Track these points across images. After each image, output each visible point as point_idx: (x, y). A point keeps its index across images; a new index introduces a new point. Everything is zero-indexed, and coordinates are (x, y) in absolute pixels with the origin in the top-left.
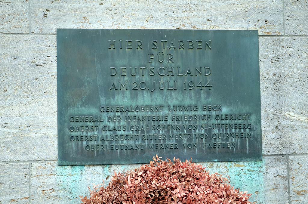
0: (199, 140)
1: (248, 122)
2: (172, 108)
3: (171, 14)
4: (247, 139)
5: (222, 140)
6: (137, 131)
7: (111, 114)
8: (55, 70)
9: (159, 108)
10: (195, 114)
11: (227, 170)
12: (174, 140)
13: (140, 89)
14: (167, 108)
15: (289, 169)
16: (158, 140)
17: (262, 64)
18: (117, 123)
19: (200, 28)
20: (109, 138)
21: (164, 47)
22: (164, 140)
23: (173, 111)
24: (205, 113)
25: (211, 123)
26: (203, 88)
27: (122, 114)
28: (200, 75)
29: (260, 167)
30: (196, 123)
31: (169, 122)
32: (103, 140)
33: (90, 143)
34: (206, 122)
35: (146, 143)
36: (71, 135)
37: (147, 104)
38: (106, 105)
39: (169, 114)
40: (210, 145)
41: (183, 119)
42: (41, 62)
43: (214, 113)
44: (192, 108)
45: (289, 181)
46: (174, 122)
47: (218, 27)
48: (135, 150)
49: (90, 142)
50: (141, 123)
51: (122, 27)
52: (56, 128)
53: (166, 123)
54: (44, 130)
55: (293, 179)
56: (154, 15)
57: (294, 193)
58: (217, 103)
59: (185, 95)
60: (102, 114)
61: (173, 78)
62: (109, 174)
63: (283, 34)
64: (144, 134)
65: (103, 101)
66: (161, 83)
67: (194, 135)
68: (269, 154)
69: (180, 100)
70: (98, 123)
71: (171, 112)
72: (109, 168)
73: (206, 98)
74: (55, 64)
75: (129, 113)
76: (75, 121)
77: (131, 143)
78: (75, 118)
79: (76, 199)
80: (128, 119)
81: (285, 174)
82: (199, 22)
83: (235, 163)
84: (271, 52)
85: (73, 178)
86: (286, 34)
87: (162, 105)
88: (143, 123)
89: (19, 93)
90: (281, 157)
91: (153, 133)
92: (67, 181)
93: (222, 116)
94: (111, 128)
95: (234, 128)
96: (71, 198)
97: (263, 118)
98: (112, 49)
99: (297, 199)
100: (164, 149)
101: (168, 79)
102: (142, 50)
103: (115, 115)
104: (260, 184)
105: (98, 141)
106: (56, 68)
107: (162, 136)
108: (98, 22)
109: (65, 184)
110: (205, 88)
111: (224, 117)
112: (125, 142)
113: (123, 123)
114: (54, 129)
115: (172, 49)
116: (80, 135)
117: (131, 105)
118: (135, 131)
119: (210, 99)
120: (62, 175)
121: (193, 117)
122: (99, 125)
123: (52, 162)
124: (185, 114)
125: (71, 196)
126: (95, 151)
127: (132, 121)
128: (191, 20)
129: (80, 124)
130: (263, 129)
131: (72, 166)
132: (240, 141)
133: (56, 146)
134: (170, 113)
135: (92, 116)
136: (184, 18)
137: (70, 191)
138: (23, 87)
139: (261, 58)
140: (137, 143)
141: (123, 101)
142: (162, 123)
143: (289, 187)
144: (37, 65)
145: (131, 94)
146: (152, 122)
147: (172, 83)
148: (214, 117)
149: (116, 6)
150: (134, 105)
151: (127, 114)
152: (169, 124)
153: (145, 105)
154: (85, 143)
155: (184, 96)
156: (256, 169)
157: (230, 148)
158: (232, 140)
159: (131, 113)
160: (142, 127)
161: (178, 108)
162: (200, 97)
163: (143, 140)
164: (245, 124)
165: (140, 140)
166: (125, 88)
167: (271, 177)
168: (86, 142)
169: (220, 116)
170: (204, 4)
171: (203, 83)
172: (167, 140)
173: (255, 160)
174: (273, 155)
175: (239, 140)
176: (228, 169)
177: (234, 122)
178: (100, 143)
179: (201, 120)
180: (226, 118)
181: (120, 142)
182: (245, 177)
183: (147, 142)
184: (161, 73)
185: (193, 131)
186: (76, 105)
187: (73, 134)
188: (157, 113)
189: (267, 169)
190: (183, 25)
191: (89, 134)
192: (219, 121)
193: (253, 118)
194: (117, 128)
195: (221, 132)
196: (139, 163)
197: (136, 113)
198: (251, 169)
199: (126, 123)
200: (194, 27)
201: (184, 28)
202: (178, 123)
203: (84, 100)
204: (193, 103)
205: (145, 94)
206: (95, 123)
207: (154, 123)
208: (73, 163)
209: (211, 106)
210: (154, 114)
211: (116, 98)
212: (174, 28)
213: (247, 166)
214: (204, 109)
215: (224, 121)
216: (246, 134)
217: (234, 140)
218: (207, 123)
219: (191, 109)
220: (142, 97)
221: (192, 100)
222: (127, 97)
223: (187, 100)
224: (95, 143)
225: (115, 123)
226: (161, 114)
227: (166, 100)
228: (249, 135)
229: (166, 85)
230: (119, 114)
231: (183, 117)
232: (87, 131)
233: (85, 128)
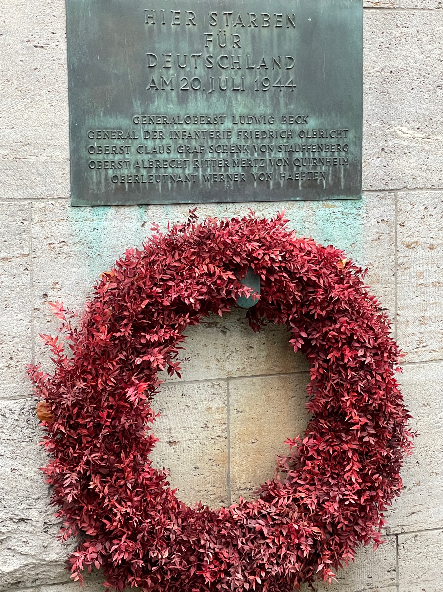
0: (275, 168)
1: (344, 142)
2: (237, 118)
4: (342, 168)
5: (308, 168)
6: (188, 154)
7: (150, 128)
8: (64, 55)
9: (218, 119)
10: (271, 129)
11: (313, 213)
12: (240, 168)
13: (191, 89)
14: (231, 119)
15: (397, 211)
16: (218, 168)
17: (366, 53)
18: (158, 141)
20: (147, 165)
21: (227, 23)
22: (226, 167)
23: (240, 124)
24: (284, 127)
25: (293, 143)
26: (282, 89)
27: (165, 127)
28: (278, 69)
29: (357, 209)
30: (271, 142)
31: (234, 139)
32: (138, 168)
33: (119, 172)
34: (285, 140)
35: (200, 173)
36: (90, 159)
37: (202, 112)
38: (142, 114)
39: (233, 128)
40: (290, 176)
41: (254, 137)
42: (42, 42)
43: (297, 128)
44: (266, 119)
45: (396, 228)
46: (241, 141)
48: (184, 183)
49: (119, 170)
50: (193, 142)
52: (68, 147)
53: (229, 142)
54: (49, 151)
55: (402, 226)
57: (402, 246)
58: (302, 112)
59: (256, 100)
60: (136, 127)
61: (240, 72)
62: (145, 218)
63: (397, 6)
64: (198, 158)
65: (137, 107)
66: (221, 80)
67: (268, 161)
68: (372, 189)
69: (249, 106)
70: (130, 141)
71: (236, 126)
72: (146, 210)
73: (286, 105)
74: (64, 46)
75: (175, 127)
76: (96, 137)
77: (179, 171)
78: (95, 134)
79: (99, 256)
80: (175, 135)
81: (392, 219)
83: (324, 202)
84: (380, 34)
85: (93, 225)
86: (402, 6)
87: (223, 114)
88: (196, 142)
89: (9, 91)
90: (387, 193)
91: (209, 156)
92: (85, 229)
93: (308, 132)
94: (150, 149)
95: (324, 150)
96: (91, 255)
97: (365, 135)
98: (150, 24)
99: (407, 254)
100: (226, 182)
101: (233, 73)
102: (196, 27)
103: (155, 129)
104: (356, 233)
105: (130, 168)
106: (65, 52)
107: (223, 162)
109: (82, 234)
110: (285, 88)
111: (310, 134)
112: (170, 170)
113: (167, 141)
114: (64, 149)
115: (239, 27)
116: (104, 159)
117: (179, 114)
118: (184, 155)
119: (292, 106)
120: (77, 220)
121: (268, 133)
122: (132, 143)
123: (62, 201)
124: (257, 129)
125: (91, 252)
126: (127, 185)
127: (181, 139)
129: (104, 143)
130: (364, 151)
131: (92, 206)
132: (332, 170)
133: (68, 176)
134: (235, 126)
135: (121, 129)
137: (90, 245)
138: (15, 82)
139: (366, 44)
141: (167, 108)
142: (222, 142)
143: (396, 237)
144: (36, 47)
145: (178, 97)
146: (209, 140)
147: (238, 81)
148: (297, 133)
150: (182, 114)
151: (173, 127)
152: (234, 144)
153: (198, 114)
154: (110, 172)
155: (255, 101)
156: (353, 211)
157: (318, 181)
158: (321, 168)
159: (179, 126)
160: (195, 148)
161: (246, 119)
162: (278, 103)
163: (196, 168)
164: (339, 145)
165: (192, 167)
166: (169, 88)
167: (374, 222)
168: (113, 171)
169: (305, 132)
171: (283, 81)
172: (229, 168)
173: (351, 198)
174: (376, 191)
175: (331, 169)
176: (314, 211)
177: (325, 141)
178: (134, 171)
179: (279, 138)
180: (314, 136)
181: (163, 170)
182: (337, 224)
183: (202, 171)
184: (222, 64)
185: (267, 154)
186: (97, 113)
187: (93, 157)
188: (217, 126)
189: (367, 210)
191: (118, 157)
192: (304, 140)
193: (351, 135)
194: (157, 149)
195: (306, 155)
196: (189, 202)
197: (185, 126)
198: (346, 210)
199: (171, 142)
202: (246, 142)
203: (108, 106)
204: (268, 112)
205: (199, 96)
206: (126, 140)
207: (212, 142)
208: (94, 203)
209: (293, 117)
210: (212, 127)
211: (156, 103)
213: (339, 207)
214: (284, 122)
215: (310, 140)
216: (342, 160)
217: (323, 168)
218: (287, 142)
219: (265, 121)
220: (195, 100)
221: (267, 107)
222: (172, 101)
223: (259, 106)
224: (126, 172)
225: (155, 142)
226: (222, 128)
227: (229, 106)
228: (346, 160)
229: (230, 83)
230: (161, 127)
231: (254, 133)
232: (115, 153)
233: (110, 148)
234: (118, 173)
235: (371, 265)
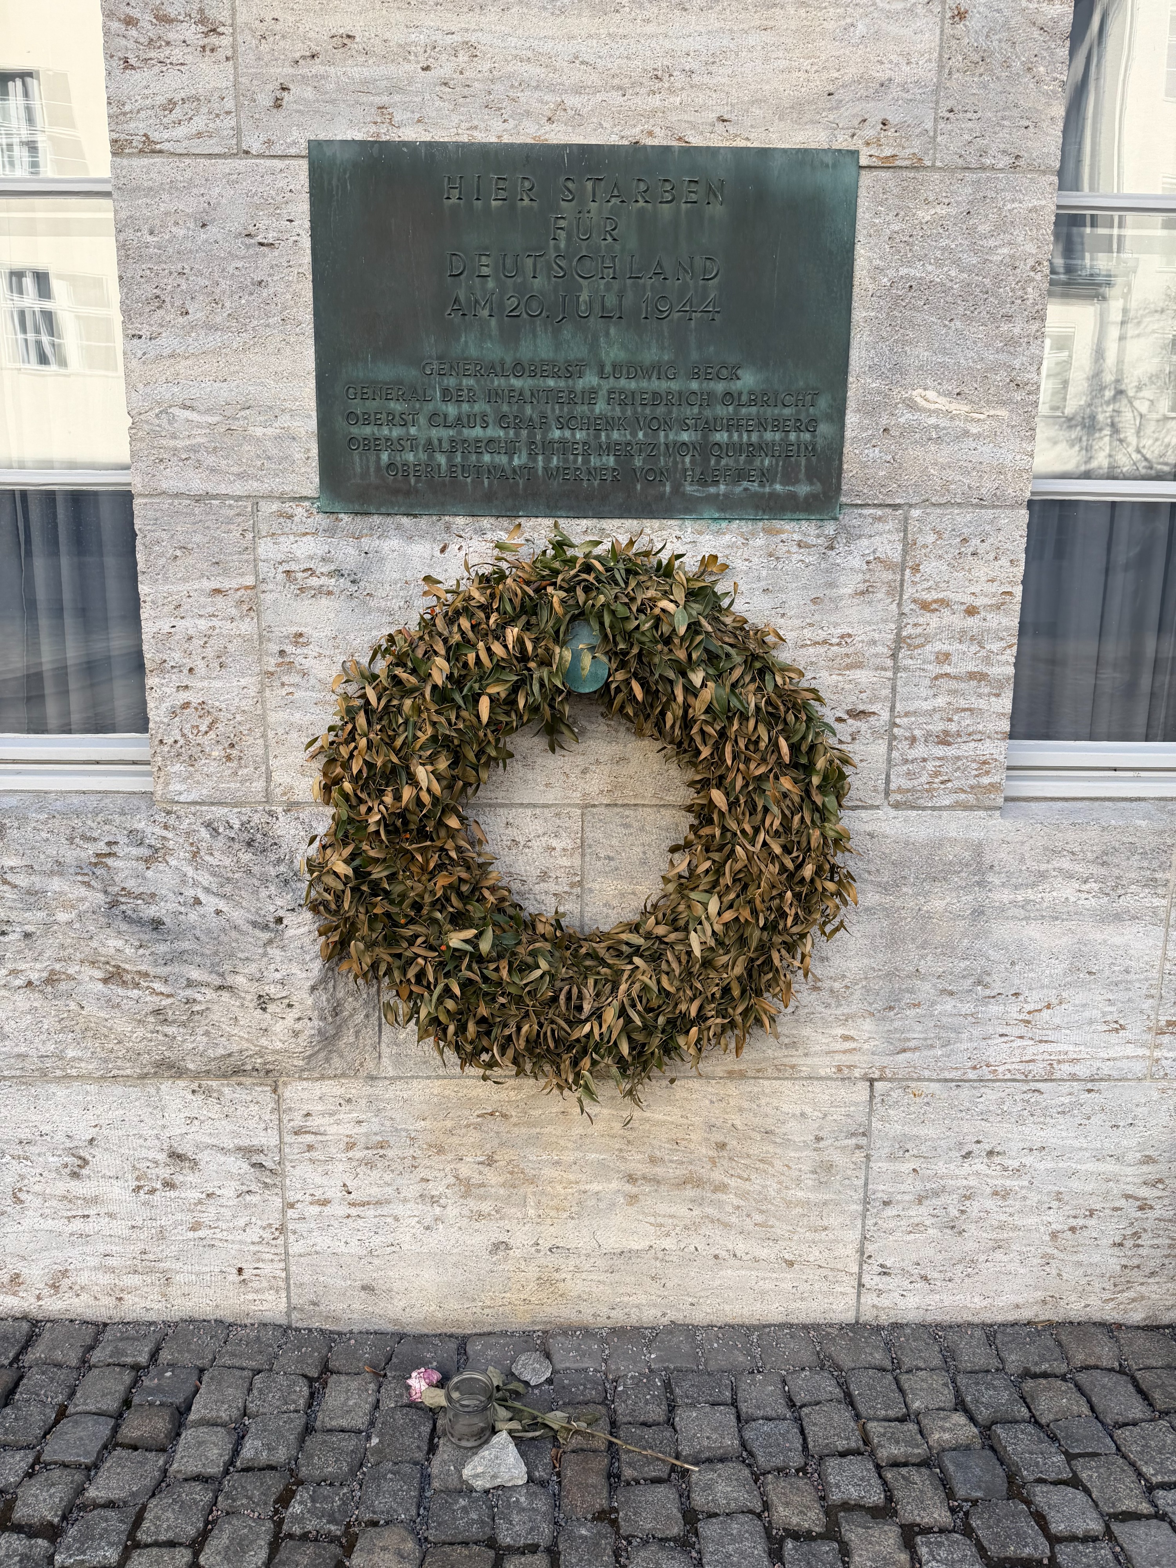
0: (675, 458)
1: (807, 415)
2: (608, 369)
3: (616, 98)
4: (802, 462)
5: (737, 461)
6: (518, 430)
7: (451, 382)
8: (307, 259)
9: (572, 370)
10: (670, 388)
12: (612, 457)
13: (525, 315)
14: (596, 369)
15: (908, 546)
16: (569, 456)
18: (465, 406)
19: (696, 141)
20: (446, 446)
21: (593, 195)
22: (586, 455)
23: (612, 379)
24: (695, 386)
25: (710, 414)
26: (693, 315)
27: (478, 382)
28: (688, 279)
29: (831, 537)
30: (669, 412)
31: (601, 407)
32: (429, 450)
33: (398, 458)
34: (696, 410)
35: (541, 464)
36: (350, 433)
37: (544, 356)
38: (438, 358)
39: (599, 385)
40: (703, 473)
41: (637, 402)
42: (271, 237)
43: (720, 387)
44: (662, 370)
45: (903, 575)
46: (613, 410)
47: (747, 139)
48: (511, 480)
49: (398, 453)
50: (528, 407)
51: (480, 137)
52: (314, 414)
53: (592, 411)
54: (285, 420)
55: (916, 569)
56: (572, 101)
57: (913, 606)
58: (729, 359)
59: (644, 336)
60: (427, 380)
61: (616, 285)
62: (447, 539)
63: (929, 164)
64: (535, 437)
65: (430, 347)
66: (581, 299)
67: (662, 448)
68: (858, 502)
69: (630, 346)
70: (418, 405)
71: (605, 381)
72: (448, 525)
73: (700, 346)
74: (306, 242)
75: (497, 381)
76: (359, 396)
77: (502, 459)
78: (358, 391)
80: (493, 396)
81: (897, 557)
82: (693, 126)
83: (766, 522)
84: (891, 217)
85: (359, 543)
86: (938, 164)
87: (583, 361)
88: (533, 409)
89: (219, 319)
90: (889, 511)
91: (556, 435)
92: (345, 550)
93: (740, 394)
94: (451, 419)
95: (769, 428)
96: (355, 593)
97: (851, 404)
98: (453, 199)
99: (921, 620)
100: (585, 482)
101: (602, 286)
102: (534, 203)
103: (460, 384)
104: (826, 580)
105: (418, 451)
106: (309, 252)
107: (580, 447)
108: (419, 121)
109: (340, 559)
110: (700, 316)
111: (744, 398)
112: (487, 458)
113: (481, 406)
114: (309, 417)
115: (615, 202)
116: (373, 434)
117: (502, 359)
118: (511, 431)
119: (711, 349)
120: (332, 535)
121: (664, 395)
122: (421, 408)
123: (307, 504)
124: (642, 388)
125: (355, 587)
126: (412, 480)
127: (505, 403)
128: (673, 118)
129: (372, 405)
130: (848, 434)
131: (356, 514)
132: (783, 465)
133: (315, 463)
134: (603, 383)
135: (402, 383)
136: (654, 111)
137: (352, 575)
138: (228, 304)
139: (861, 236)
140: (516, 462)
141: (482, 348)
142: (581, 409)
143: (902, 590)
144: (261, 244)
145: (501, 328)
146: (556, 406)
147: (611, 301)
148: (719, 397)
149: (467, 74)
150: (509, 358)
151: (492, 382)
152: (601, 414)
153: (537, 359)
154: (385, 457)
155: (641, 337)
156: (821, 540)
157: (757, 483)
158: (762, 462)
159: (502, 380)
160: (531, 420)
161: (624, 370)
162: (684, 342)
163: (532, 456)
164: (799, 420)
165: (524, 454)
166: (486, 312)
167: (857, 562)
168: (389, 455)
169: (735, 394)
170: (712, 69)
171: (695, 301)
172: (592, 456)
173: (818, 517)
174: (868, 505)
175: (781, 463)
176: (748, 538)
177: (773, 411)
178: (423, 456)
179: (684, 405)
180: (752, 403)
181: (474, 457)
182: (789, 560)
183: (543, 461)
184: (582, 270)
186: (360, 356)
187: (355, 431)
188: (570, 382)
189: (848, 542)
190: (650, 134)
191: (396, 432)
192: (731, 408)
193: (823, 403)
194: (465, 420)
195: (736, 436)
196: (521, 512)
197: (514, 381)
198: (806, 538)
199: (487, 408)
200: (680, 139)
201: (649, 142)
202: (623, 412)
203: (381, 343)
204: (666, 358)
205: (538, 329)
206: (411, 403)
207: (561, 409)
208: (358, 508)
209: (712, 367)
210: (562, 383)
211: (463, 339)
212: (626, 142)
213: (795, 532)
214: (695, 375)
215: (744, 410)
216: (802, 447)
217: (767, 461)
218: (700, 413)
219: (659, 373)
220: (531, 336)
221: (663, 349)
222: (490, 336)
223: (649, 348)
224: (410, 457)
225: (459, 407)
226: (580, 384)
227: (594, 347)
228: (810, 448)
229: (597, 307)
230: (471, 382)
231: (638, 397)
232: (390, 424)
233: (384, 416)
235: (850, 636)
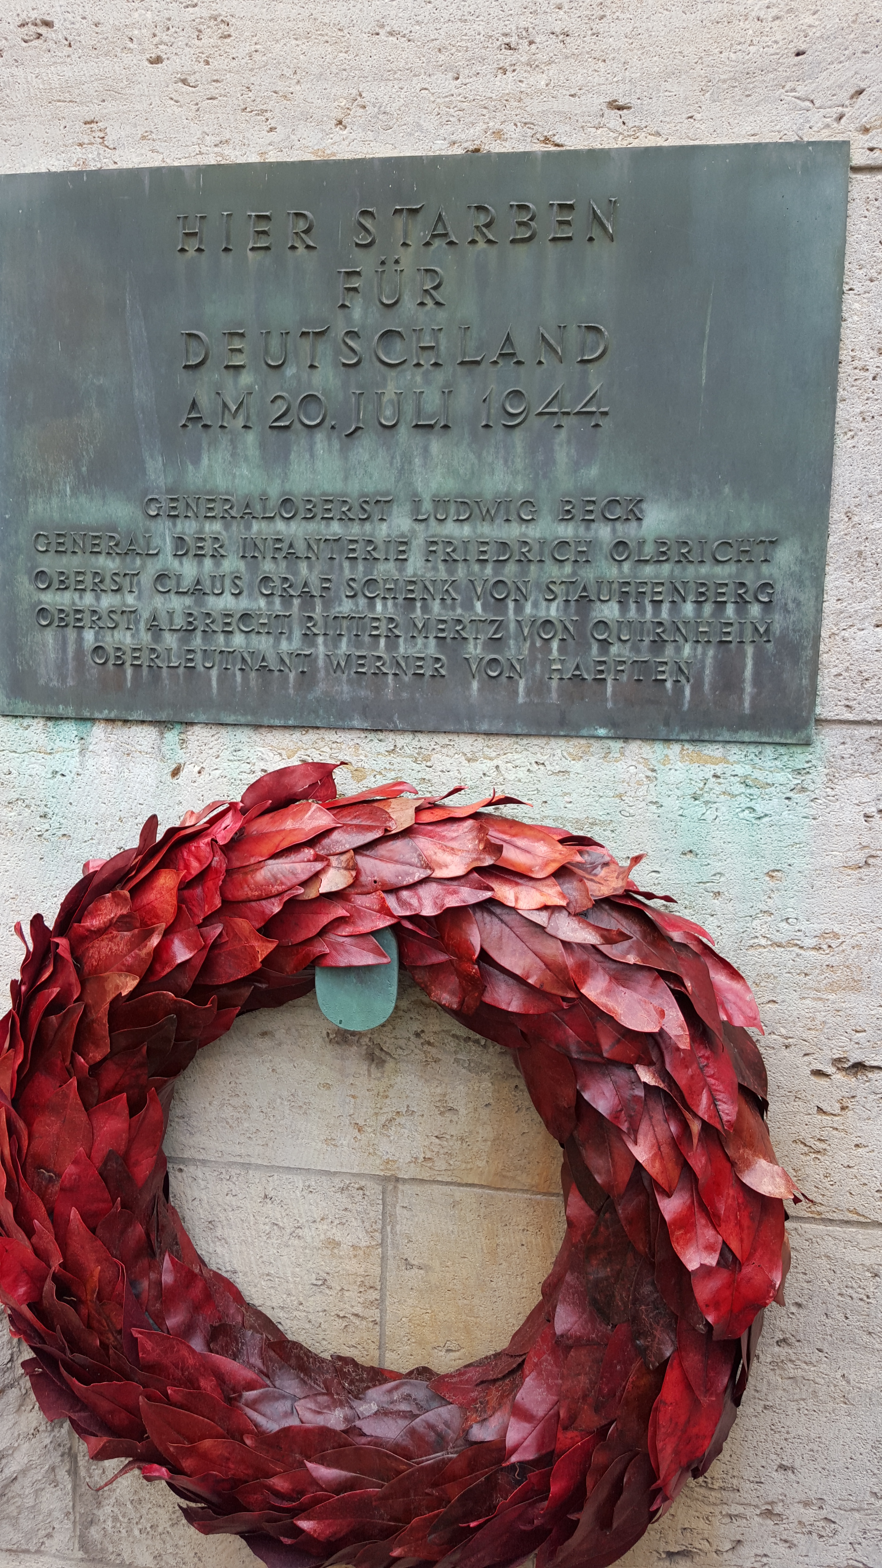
0: (533, 644)
1: (759, 576)
2: (427, 506)
3: (444, 83)
4: (750, 650)
5: (636, 649)
6: (287, 599)
7: (188, 528)
9: (372, 507)
10: (525, 535)
11: (650, 773)
12: (432, 642)
13: (298, 425)
14: (408, 507)
16: (367, 639)
17: (856, 306)
18: (208, 563)
19: (574, 141)
20: (179, 622)
21: (406, 234)
22: (392, 639)
23: (432, 522)
24: (566, 531)
25: (591, 576)
26: (564, 421)
27: (227, 527)
28: (556, 362)
29: (798, 772)
30: (524, 573)
31: (415, 565)
32: (155, 628)
33: (108, 638)
34: (568, 569)
35: (321, 649)
36: (40, 602)
37: (328, 487)
38: (169, 491)
39: (413, 532)
40: (577, 668)
41: (472, 556)
43: (604, 533)
44: (512, 506)
46: (435, 569)
47: (658, 134)
48: (277, 673)
49: (109, 633)
50: (303, 567)
51: (235, 156)
53: (401, 570)
56: (374, 92)
58: (626, 488)
59: (484, 453)
60: (152, 525)
61: (439, 377)
62: (181, 756)
64: (314, 610)
65: (156, 473)
66: (385, 399)
67: (512, 626)
68: (850, 717)
69: (461, 471)
70: (138, 561)
71: (422, 526)
72: (183, 736)
73: (576, 467)
75: (255, 526)
76: (53, 548)
77: (263, 644)
78: (53, 540)
79: (65, 839)
80: (250, 548)
82: (567, 117)
83: (687, 746)
85: (54, 763)
87: (387, 494)
88: (310, 568)
91: (346, 607)
92: (34, 773)
93: (642, 543)
94: (187, 583)
95: (691, 598)
96: (46, 835)
97: (835, 557)
98: (191, 252)
100: (390, 677)
101: (419, 379)
102: (314, 253)
103: (201, 531)
104: (790, 842)
105: (137, 630)
107: (383, 625)
108: (143, 138)
109: (24, 783)
110: (573, 420)
111: (649, 550)
112: (238, 640)
113: (232, 564)
115: (440, 246)
116: (74, 603)
117: (264, 493)
118: (277, 601)
119: (594, 471)
120: (14, 748)
121: (515, 547)
122: (143, 566)
124: (481, 536)
125: (47, 826)
126: (129, 672)
127: (268, 559)
128: (534, 106)
129: (70, 563)
130: (830, 605)
131: (49, 719)
132: (715, 657)
134: (420, 528)
135: (115, 530)
136: (505, 100)
137: (42, 810)
139: (854, 278)
140: (284, 646)
141: (234, 476)
142: (385, 569)
145: (262, 445)
146: (346, 564)
147: (432, 400)
148: (606, 549)
149: (214, 63)
150: (274, 492)
151: (248, 527)
152: (415, 575)
153: (317, 492)
154: (89, 636)
155: (479, 457)
156: (780, 777)
157: (669, 685)
158: (679, 650)
159: (264, 524)
160: (306, 585)
161: (453, 509)
162: (550, 461)
163: (309, 637)
164: (742, 585)
165: (297, 634)
166: (240, 421)
167: (850, 814)
168: (97, 634)
169: (632, 545)
170: (600, 27)
171: (568, 396)
172: (401, 640)
173: (777, 739)
174: (869, 723)
175: (711, 653)
176: (653, 770)
177: (697, 571)
178: (146, 637)
179: (549, 562)
180: (661, 556)
181: (221, 638)
182: (724, 809)
183: (325, 644)
184: (387, 354)
185: (511, 605)
186: (55, 488)
187: (49, 599)
188: (368, 527)
189: (831, 779)
190: (498, 134)
191: (107, 601)
192: (626, 566)
193: (786, 554)
194: (207, 583)
195: (632, 613)
196: (290, 723)
197: (280, 525)
198: (757, 774)
199: (242, 566)
200: (546, 140)
201: (497, 147)
202: (451, 572)
203: (84, 469)
204: (520, 488)
205: (319, 446)
206: (128, 559)
207: (353, 569)
208: (51, 711)
209: (594, 502)
210: (355, 530)
211: (205, 461)
212: (458, 151)
213: (738, 762)
214: (567, 517)
215: (647, 569)
216: (749, 630)
217: (687, 650)
218: (574, 573)
219: (508, 512)
220: (307, 456)
221: (515, 473)
222: (246, 459)
223: (492, 472)
224: (127, 639)
225: (200, 563)
226: (382, 531)
227: (404, 471)
228: (762, 630)
229: (409, 409)
230: (217, 527)
231: (473, 549)
232: (98, 590)
233: (89, 578)
234: (110, 640)
235: (836, 936)
